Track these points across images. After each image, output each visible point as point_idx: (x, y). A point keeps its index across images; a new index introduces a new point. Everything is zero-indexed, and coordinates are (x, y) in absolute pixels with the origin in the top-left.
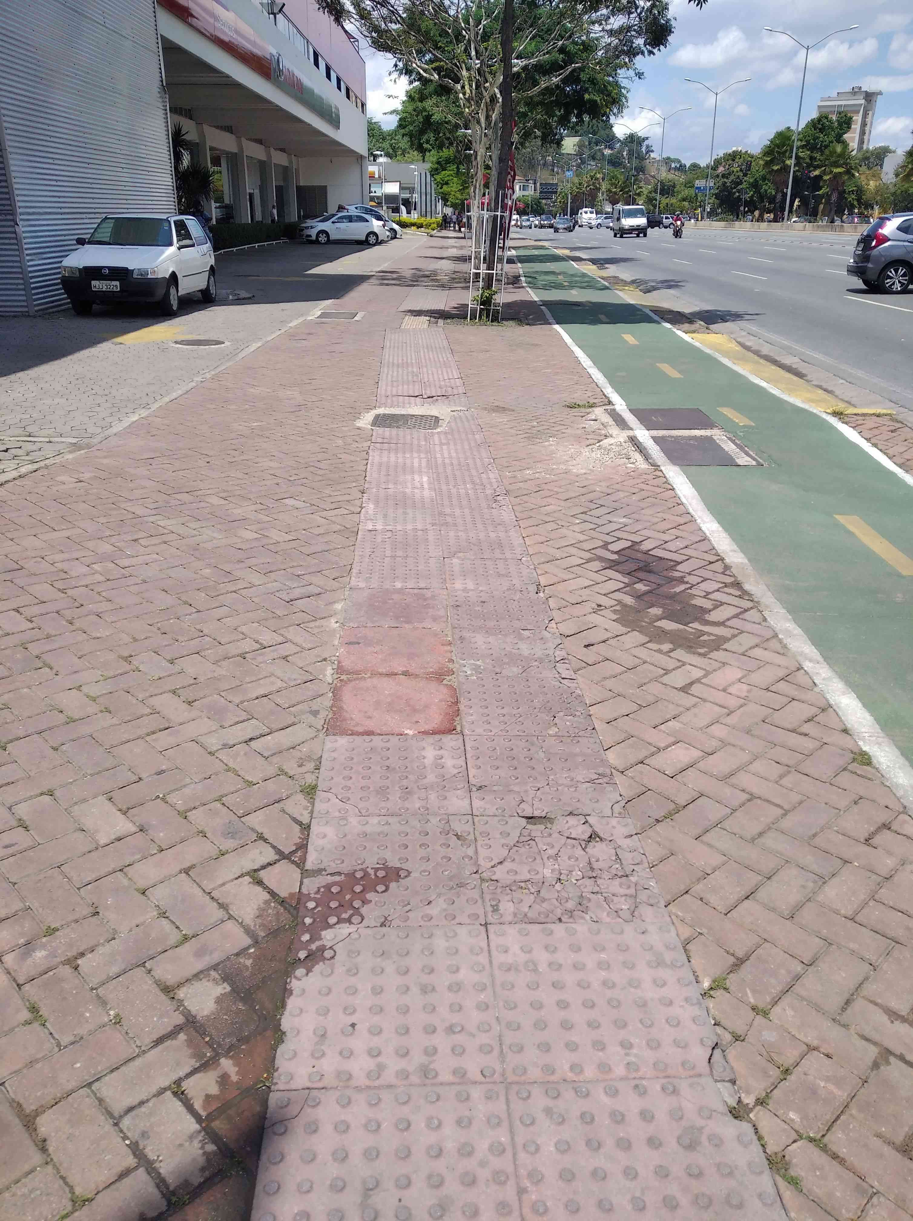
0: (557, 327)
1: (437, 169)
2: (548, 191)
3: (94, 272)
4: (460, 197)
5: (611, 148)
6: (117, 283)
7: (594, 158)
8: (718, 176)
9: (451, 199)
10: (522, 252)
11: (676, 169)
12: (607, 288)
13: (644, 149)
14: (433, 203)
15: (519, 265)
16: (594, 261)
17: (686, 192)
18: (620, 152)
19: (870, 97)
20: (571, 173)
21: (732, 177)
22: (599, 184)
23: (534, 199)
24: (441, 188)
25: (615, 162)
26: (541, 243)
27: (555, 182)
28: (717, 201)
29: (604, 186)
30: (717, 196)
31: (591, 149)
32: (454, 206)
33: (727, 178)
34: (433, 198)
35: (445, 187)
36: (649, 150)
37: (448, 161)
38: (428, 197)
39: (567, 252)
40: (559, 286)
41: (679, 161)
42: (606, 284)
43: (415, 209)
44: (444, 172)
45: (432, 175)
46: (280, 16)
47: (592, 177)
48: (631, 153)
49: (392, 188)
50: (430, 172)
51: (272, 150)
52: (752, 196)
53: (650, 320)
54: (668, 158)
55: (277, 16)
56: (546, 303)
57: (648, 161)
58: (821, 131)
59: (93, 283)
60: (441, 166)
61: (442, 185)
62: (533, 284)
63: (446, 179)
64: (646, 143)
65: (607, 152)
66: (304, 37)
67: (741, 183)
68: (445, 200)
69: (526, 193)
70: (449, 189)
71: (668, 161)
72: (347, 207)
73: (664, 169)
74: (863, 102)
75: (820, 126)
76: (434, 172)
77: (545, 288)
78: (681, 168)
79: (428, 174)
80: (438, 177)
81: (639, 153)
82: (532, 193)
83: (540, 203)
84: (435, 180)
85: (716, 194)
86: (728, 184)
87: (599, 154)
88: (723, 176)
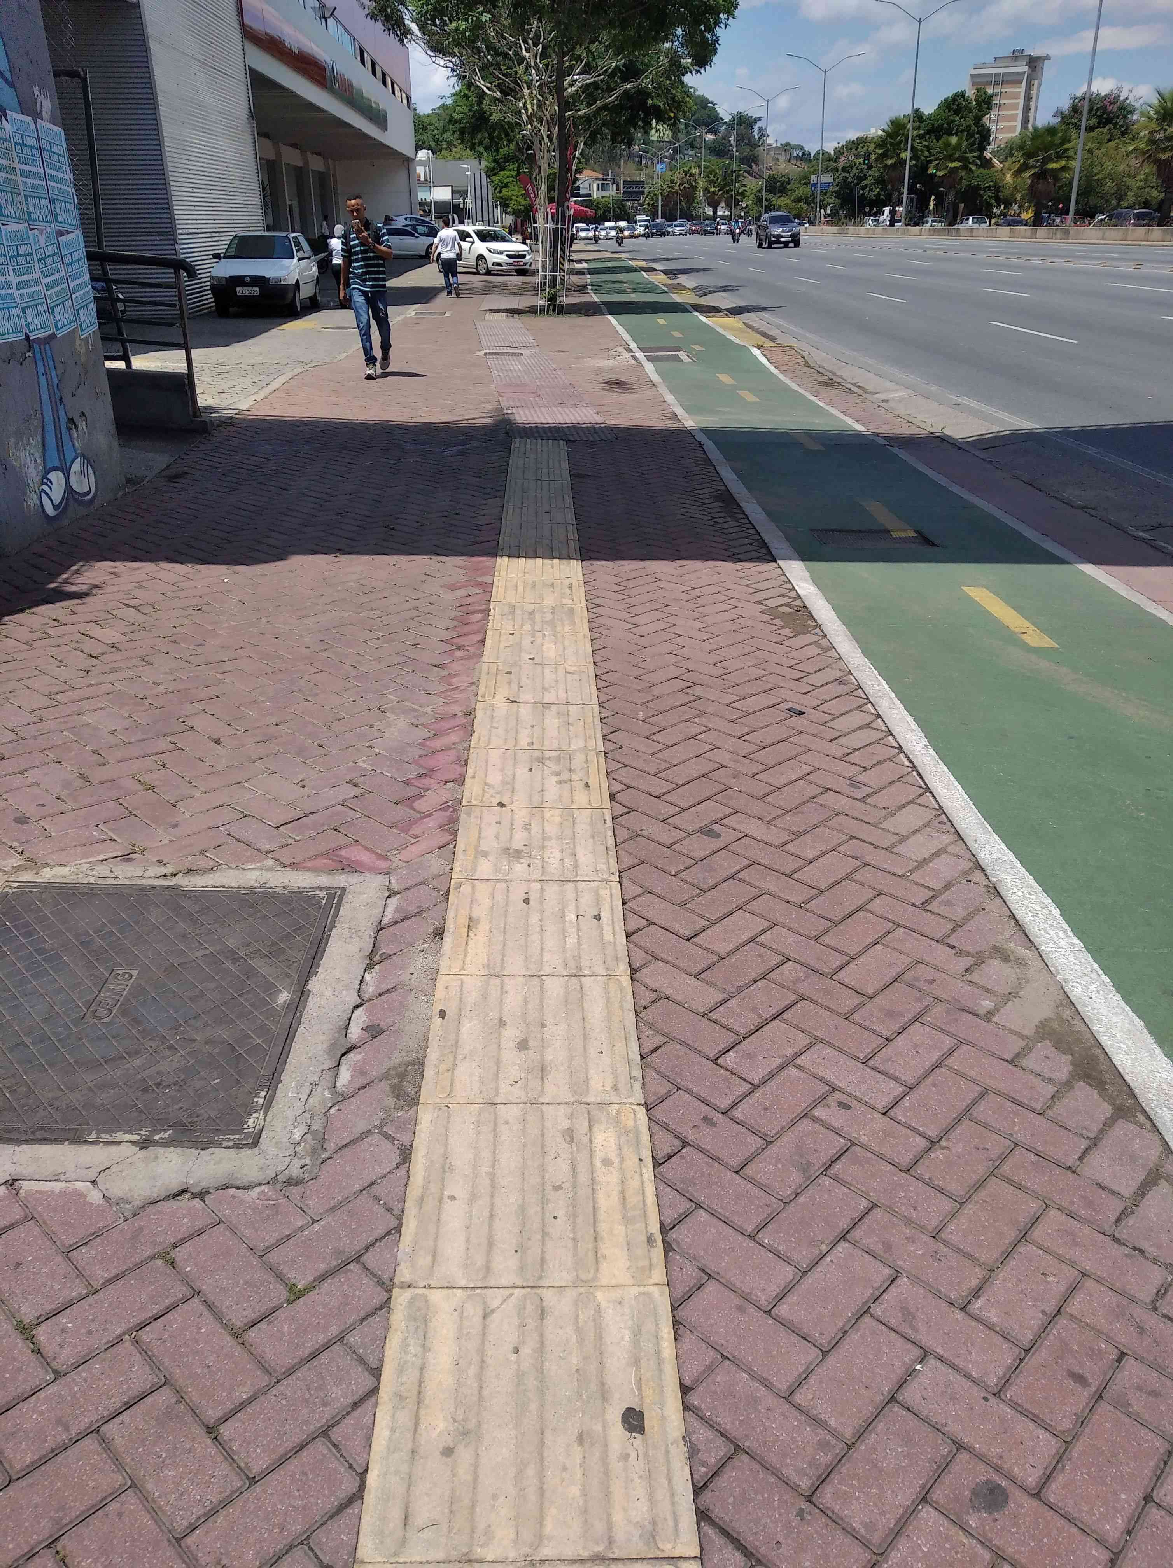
0: (610, 317)
1: (493, 169)
2: (633, 191)
3: (238, 280)
4: (523, 202)
5: (713, 131)
6: (257, 289)
7: (692, 146)
8: (837, 169)
9: (513, 205)
10: (593, 265)
11: (797, 158)
12: (666, 292)
13: (756, 133)
14: (491, 210)
15: (588, 276)
16: (666, 272)
17: (801, 191)
18: (726, 137)
19: (1034, 63)
20: (664, 166)
21: (854, 171)
22: (695, 180)
23: (616, 201)
24: (500, 192)
25: (719, 150)
26: (617, 255)
27: (643, 178)
28: (838, 201)
29: (701, 183)
30: (837, 194)
31: (688, 134)
32: (516, 213)
33: (849, 172)
34: (490, 204)
35: (504, 190)
36: (763, 134)
37: (507, 159)
38: (485, 203)
39: (643, 264)
40: (624, 292)
41: (802, 148)
42: (666, 289)
43: (469, 218)
44: (502, 173)
45: (488, 176)
46: (331, 21)
47: (686, 173)
48: (740, 138)
49: (443, 194)
50: (486, 172)
51: (308, 153)
52: (879, 194)
53: (687, 311)
54: (788, 144)
55: (328, 20)
56: (603, 303)
57: (762, 148)
58: (957, 112)
59: (238, 289)
60: (499, 164)
61: (501, 188)
62: (596, 292)
63: (505, 181)
64: (759, 124)
65: (710, 137)
66: (351, 35)
67: (865, 178)
68: (505, 205)
69: (605, 194)
70: (509, 194)
71: (787, 148)
72: (395, 218)
73: (782, 158)
74: (1026, 69)
75: (955, 107)
76: (491, 173)
77: (608, 293)
78: (805, 157)
79: (483, 174)
80: (496, 179)
81: (750, 138)
82: (614, 193)
83: (624, 206)
84: (492, 182)
85: (836, 192)
86: (850, 180)
87: (698, 140)
88: (844, 169)
